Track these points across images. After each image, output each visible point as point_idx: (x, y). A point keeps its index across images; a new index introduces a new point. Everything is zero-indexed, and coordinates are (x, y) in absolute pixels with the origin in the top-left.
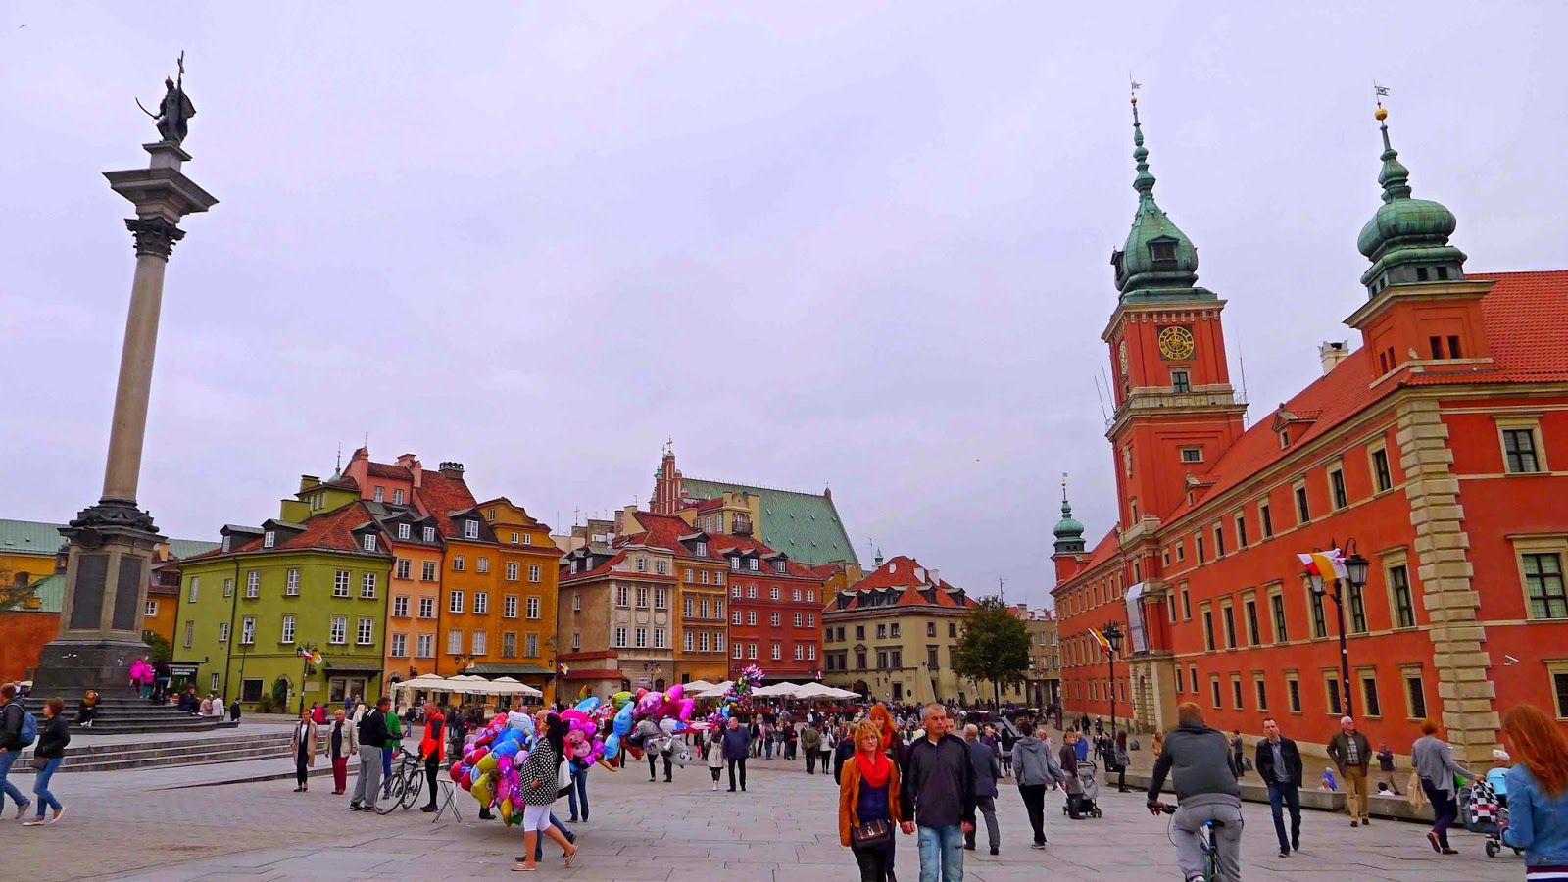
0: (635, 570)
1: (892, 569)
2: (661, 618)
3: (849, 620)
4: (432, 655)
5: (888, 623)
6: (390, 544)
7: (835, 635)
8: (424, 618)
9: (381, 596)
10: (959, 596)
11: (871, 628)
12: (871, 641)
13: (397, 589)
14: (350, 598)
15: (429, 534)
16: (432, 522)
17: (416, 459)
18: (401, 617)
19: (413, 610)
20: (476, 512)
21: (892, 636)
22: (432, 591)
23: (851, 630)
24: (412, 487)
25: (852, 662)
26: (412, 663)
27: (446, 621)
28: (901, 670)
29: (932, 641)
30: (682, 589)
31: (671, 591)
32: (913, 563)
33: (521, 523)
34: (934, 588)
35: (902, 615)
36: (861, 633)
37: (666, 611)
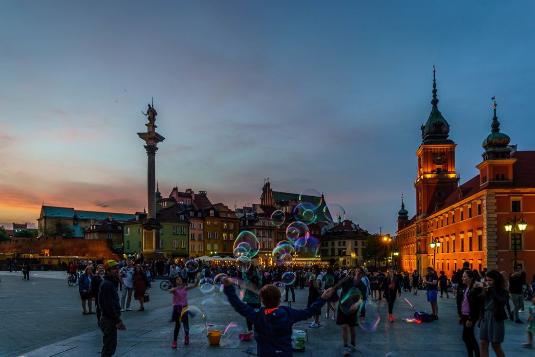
0: (262, 225)
1: (344, 224)
2: (270, 239)
3: (330, 240)
4: (203, 251)
5: (342, 241)
6: (188, 218)
7: (325, 245)
8: (200, 240)
9: (187, 234)
10: (366, 233)
11: (336, 243)
12: (336, 246)
13: (191, 232)
14: (178, 234)
15: (199, 214)
16: (200, 211)
17: (192, 191)
18: (193, 239)
19: (196, 238)
20: (212, 207)
21: (343, 245)
22: (202, 232)
23: (330, 243)
24: (192, 200)
25: (330, 253)
26: (197, 253)
27: (206, 240)
28: (346, 256)
29: (356, 247)
30: (276, 231)
31: (273, 232)
32: (351, 222)
33: (226, 210)
34: (358, 230)
35: (347, 239)
36: (333, 244)
37: (272, 237)
